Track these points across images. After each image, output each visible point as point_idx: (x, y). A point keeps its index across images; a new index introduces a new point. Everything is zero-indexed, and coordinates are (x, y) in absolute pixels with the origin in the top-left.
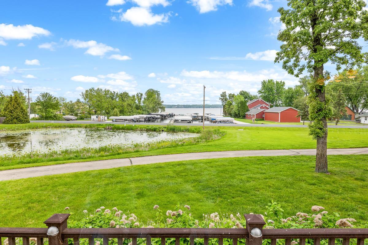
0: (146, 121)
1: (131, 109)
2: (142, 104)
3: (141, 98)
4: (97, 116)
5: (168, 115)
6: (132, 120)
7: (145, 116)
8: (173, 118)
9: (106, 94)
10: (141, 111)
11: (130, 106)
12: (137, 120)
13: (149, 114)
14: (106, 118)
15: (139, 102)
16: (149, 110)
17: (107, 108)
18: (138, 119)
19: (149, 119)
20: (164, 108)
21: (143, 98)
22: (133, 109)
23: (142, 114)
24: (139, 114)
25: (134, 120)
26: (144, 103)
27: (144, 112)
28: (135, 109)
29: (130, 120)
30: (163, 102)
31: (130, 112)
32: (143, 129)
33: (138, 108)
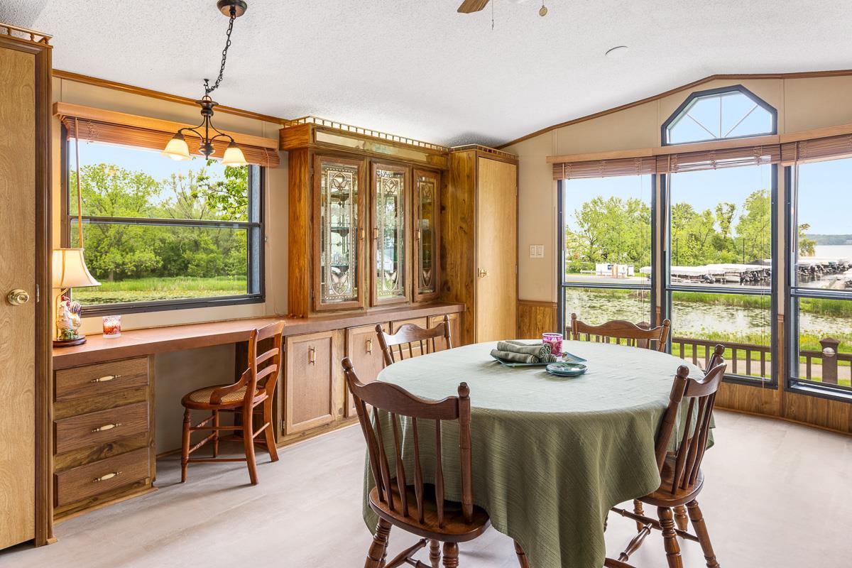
0: (747, 281)
1: (700, 249)
2: (733, 234)
3: (730, 218)
4: (609, 264)
5: (825, 266)
6: (703, 277)
7: (742, 268)
8: (839, 276)
9: (631, 211)
10: (731, 255)
11: (697, 239)
12: (718, 277)
13: (756, 262)
14: (631, 270)
15: (725, 229)
16: (755, 252)
17: (634, 247)
18: (721, 275)
19: (754, 276)
20: (810, 244)
21: (738, 217)
22: (704, 248)
23: (734, 262)
24: (725, 260)
25: (707, 279)
26: (739, 231)
27: (740, 257)
28: (712, 248)
29: (697, 277)
30: (805, 226)
31: (696, 257)
32: (733, 300)
33: (719, 244)
